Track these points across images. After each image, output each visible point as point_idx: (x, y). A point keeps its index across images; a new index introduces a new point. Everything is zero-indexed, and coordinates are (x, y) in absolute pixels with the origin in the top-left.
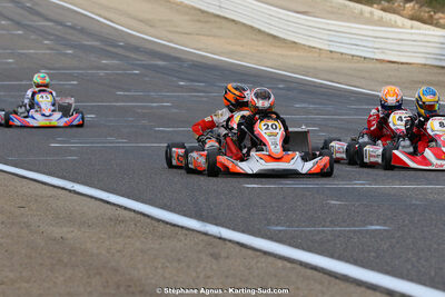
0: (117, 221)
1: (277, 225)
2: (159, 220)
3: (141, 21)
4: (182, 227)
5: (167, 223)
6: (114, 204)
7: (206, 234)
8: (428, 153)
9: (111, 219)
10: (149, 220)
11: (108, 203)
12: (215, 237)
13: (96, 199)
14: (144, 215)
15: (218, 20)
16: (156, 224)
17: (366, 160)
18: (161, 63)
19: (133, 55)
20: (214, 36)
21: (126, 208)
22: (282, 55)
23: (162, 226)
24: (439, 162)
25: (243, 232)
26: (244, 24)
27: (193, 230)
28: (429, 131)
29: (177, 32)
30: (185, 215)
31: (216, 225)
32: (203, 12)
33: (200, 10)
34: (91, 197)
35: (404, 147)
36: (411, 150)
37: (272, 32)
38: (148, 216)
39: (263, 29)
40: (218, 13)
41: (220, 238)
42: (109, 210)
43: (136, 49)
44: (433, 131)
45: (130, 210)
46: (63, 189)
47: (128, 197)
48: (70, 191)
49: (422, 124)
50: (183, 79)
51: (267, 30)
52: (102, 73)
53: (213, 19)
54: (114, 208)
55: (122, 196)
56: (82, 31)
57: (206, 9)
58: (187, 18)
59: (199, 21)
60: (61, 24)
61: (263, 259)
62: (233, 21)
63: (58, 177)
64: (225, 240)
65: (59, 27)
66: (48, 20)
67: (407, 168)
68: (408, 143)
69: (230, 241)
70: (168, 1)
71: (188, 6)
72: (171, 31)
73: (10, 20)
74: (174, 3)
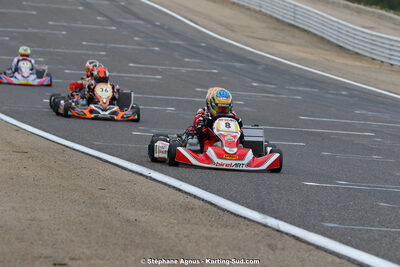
0: (187, 208)
1: (330, 222)
2: (224, 210)
3: (222, 25)
4: (245, 218)
5: (232, 213)
6: (186, 192)
7: (265, 226)
8: (210, 152)
9: (181, 206)
10: (216, 209)
11: (180, 190)
12: (274, 229)
13: (170, 186)
14: (212, 204)
15: (292, 29)
16: (221, 213)
17: (156, 155)
18: (238, 65)
19: (213, 56)
20: (287, 43)
21: (195, 197)
22: (347, 65)
23: (227, 215)
24: (220, 161)
25: (299, 226)
26: (315, 35)
27: (254, 221)
28: (215, 131)
29: (253, 38)
30: (248, 207)
31: (276, 218)
32: (278, 20)
33: (276, 19)
34: (165, 184)
35: (191, 144)
36: (198, 148)
37: (339, 43)
38: (215, 206)
39: (332, 40)
40: (293, 23)
41: (278, 231)
42: (181, 197)
43: (217, 50)
44: (218, 131)
45: (199, 198)
46: (141, 174)
47: (199, 187)
48: (147, 177)
49: (210, 124)
50: (256, 81)
51: (335, 41)
52: (184, 70)
53: (287, 28)
54: (185, 196)
55: (193, 185)
56: (170, 30)
57: (281, 18)
58: (264, 25)
59: (275, 29)
60: (151, 23)
61: (315, 252)
62: (305, 30)
64: (282, 232)
65: (149, 26)
66: (139, 18)
67: (189, 165)
68: (195, 140)
69: (287, 234)
70: (249, 9)
71: (265, 14)
72: (249, 37)
73: (105, 16)
74: (254, 11)
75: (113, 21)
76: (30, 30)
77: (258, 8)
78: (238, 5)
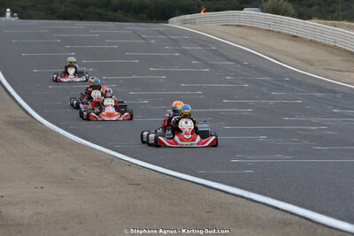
0: (286, 224)
2: (318, 223)
3: (303, 61)
8: (176, 138)
9: (280, 222)
10: (310, 223)
11: (277, 208)
16: (316, 226)
17: (150, 142)
18: (319, 95)
21: (292, 213)
23: (320, 229)
24: (182, 143)
29: (330, 70)
33: (350, 51)
34: (264, 204)
35: (167, 135)
36: (171, 136)
42: (280, 215)
43: (299, 83)
44: (181, 126)
47: (294, 204)
48: (247, 199)
49: (177, 122)
50: (336, 107)
52: (272, 102)
55: (289, 202)
56: (256, 69)
58: (340, 58)
59: (349, 61)
60: (238, 62)
63: (238, 187)
65: (239, 66)
66: (230, 60)
68: (170, 132)
70: (324, 45)
71: (339, 48)
72: (327, 69)
73: (199, 60)
74: (330, 46)
75: (206, 64)
76: (134, 77)
77: (333, 44)
78: (315, 42)
